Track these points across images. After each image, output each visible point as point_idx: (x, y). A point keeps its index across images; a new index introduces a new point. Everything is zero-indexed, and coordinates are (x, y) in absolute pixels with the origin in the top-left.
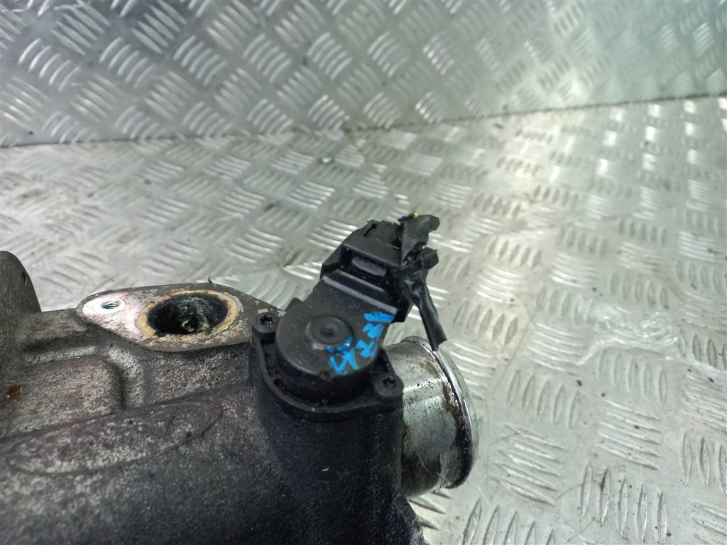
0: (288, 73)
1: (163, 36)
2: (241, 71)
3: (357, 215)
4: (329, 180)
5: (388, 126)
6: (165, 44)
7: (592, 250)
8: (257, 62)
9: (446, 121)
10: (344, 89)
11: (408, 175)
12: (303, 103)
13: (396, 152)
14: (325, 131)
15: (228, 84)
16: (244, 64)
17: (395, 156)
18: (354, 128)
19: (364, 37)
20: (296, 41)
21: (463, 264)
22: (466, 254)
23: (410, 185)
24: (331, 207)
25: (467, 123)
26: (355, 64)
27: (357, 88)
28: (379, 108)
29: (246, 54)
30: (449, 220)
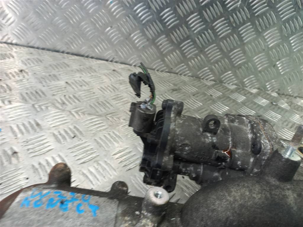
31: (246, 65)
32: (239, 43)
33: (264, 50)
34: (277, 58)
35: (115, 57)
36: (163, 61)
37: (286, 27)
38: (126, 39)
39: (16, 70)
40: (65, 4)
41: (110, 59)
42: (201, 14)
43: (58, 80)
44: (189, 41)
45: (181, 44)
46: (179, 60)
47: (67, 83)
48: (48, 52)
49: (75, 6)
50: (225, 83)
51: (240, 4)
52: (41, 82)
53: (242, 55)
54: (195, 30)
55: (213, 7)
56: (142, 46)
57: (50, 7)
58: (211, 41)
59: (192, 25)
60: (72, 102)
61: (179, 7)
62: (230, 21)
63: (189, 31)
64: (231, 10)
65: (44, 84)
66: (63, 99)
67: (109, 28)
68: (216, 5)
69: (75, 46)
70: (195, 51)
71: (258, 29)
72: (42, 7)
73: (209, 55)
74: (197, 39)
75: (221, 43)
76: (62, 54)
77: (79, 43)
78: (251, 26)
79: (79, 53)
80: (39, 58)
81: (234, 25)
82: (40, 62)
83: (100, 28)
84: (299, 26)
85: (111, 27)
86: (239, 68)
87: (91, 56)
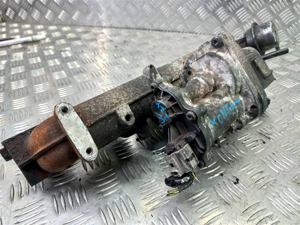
31: (296, 23)
32: (287, 4)
35: (185, 29)
36: (222, 27)
38: (193, 14)
41: (182, 31)
43: (148, 45)
44: (242, 9)
45: (236, 12)
46: (235, 25)
47: (154, 46)
48: (139, 30)
53: (291, 14)
56: (205, 18)
58: (261, 6)
65: (141, 47)
69: (157, 24)
70: (248, 16)
73: (261, 18)
74: (249, 6)
75: (271, 7)
76: (148, 31)
77: (160, 21)
79: (160, 29)
82: (135, 36)
83: (174, 8)
85: (182, 6)
86: (289, 27)
87: (168, 30)
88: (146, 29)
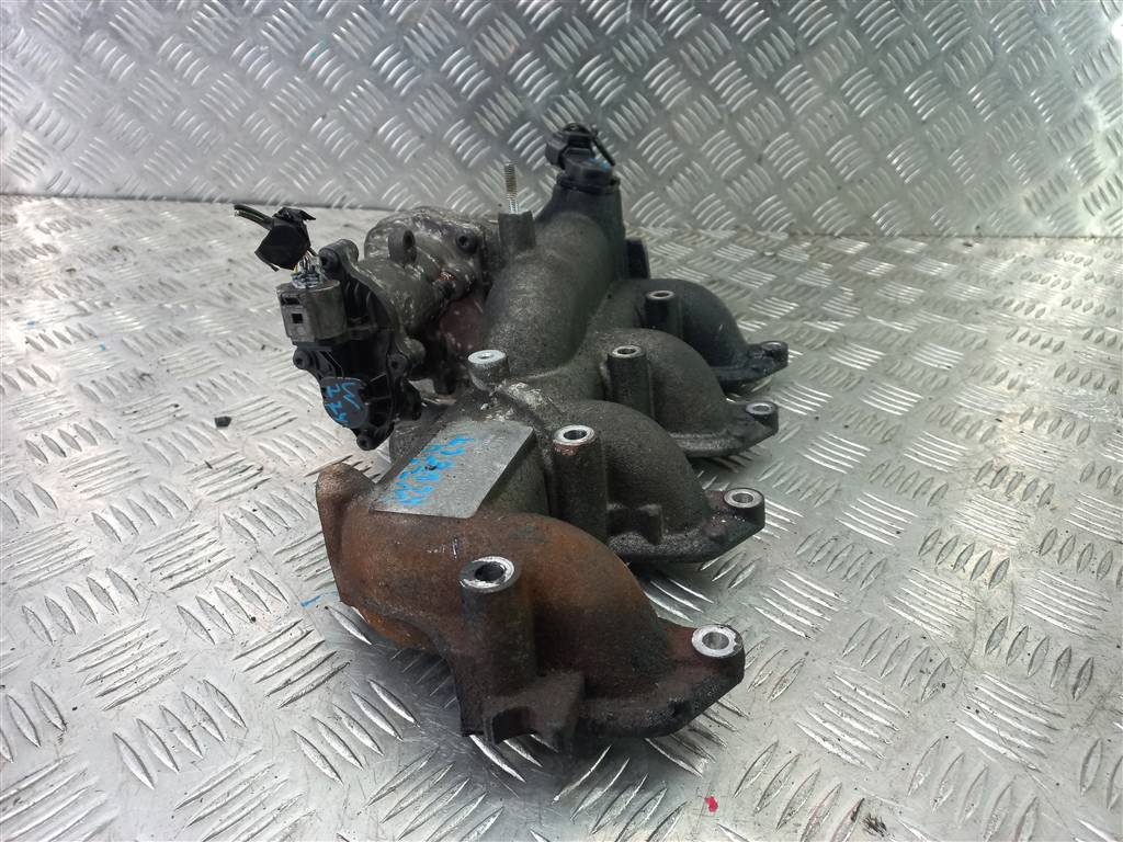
0: (741, 170)
1: (632, 126)
2: (696, 165)
3: (799, 296)
4: (771, 268)
5: (836, 234)
6: (632, 133)
7: (1044, 346)
8: (712, 157)
9: (904, 235)
10: (796, 190)
11: (856, 274)
12: (750, 200)
13: (845, 256)
14: (768, 232)
15: (681, 176)
16: (699, 157)
17: (842, 259)
18: (799, 233)
19: (824, 139)
20: (755, 138)
21: (904, 339)
22: (907, 333)
23: (856, 282)
24: (772, 289)
25: (929, 239)
26: (811, 166)
27: (810, 190)
28: (829, 213)
29: (704, 148)
30: (894, 311)
31: (689, 171)
32: (653, 113)
33: (721, 122)
34: (761, 138)
35: (347, 193)
36: (474, 186)
37: (757, 57)
38: (368, 142)
39: (103, 248)
40: (200, 73)
41: (336, 203)
42: (540, 53)
43: (209, 257)
44: (527, 125)
45: (510, 137)
47: (230, 260)
48: (171, 204)
49: (225, 75)
50: (645, 225)
51: (631, 16)
52: (169, 265)
53: (670, 142)
54: (535, 95)
55: (565, 31)
56: (411, 154)
57: (162, 86)
59: (526, 85)
60: (249, 295)
61: (482, 42)
62: (617, 61)
63: (520, 101)
64: (613, 33)
65: (177, 267)
66: (227, 289)
67: (320, 119)
68: (573, 25)
69: (239, 179)
71: (690, 70)
72: (142, 91)
74: (546, 119)
76: (207, 204)
77: (249, 171)
78: (672, 67)
79: (253, 197)
80: (152, 217)
81: (630, 69)
82: (155, 227)
83: (295, 124)
84: (789, 50)
85: (324, 117)
86: (671, 181)
88: (197, 200)
